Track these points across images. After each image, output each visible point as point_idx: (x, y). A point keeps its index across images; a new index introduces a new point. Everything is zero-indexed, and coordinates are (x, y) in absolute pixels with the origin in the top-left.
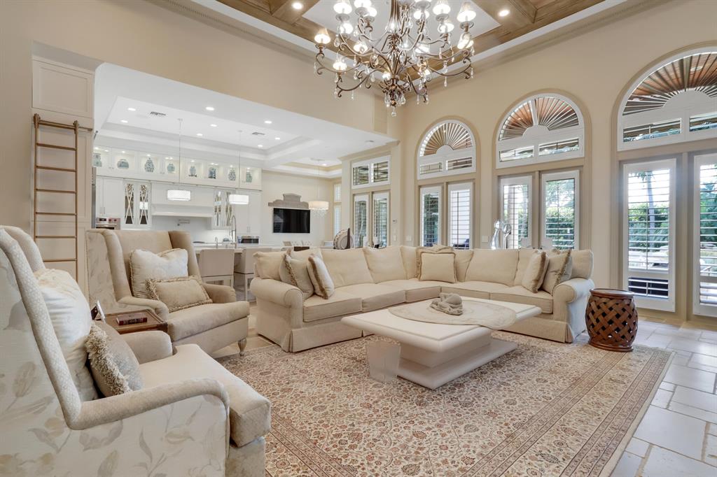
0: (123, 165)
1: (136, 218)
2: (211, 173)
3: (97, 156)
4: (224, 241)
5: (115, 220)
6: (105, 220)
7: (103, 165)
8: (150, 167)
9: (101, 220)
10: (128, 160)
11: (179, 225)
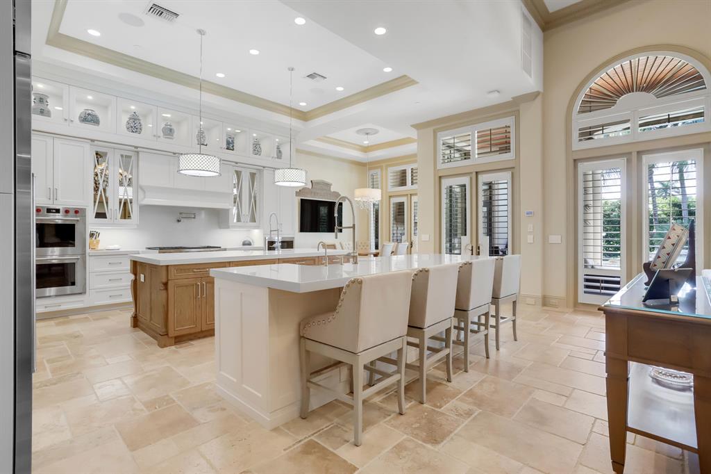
0: (90, 119)
1: (113, 209)
2: (228, 143)
3: (41, 100)
4: (244, 244)
5: (76, 212)
6: (58, 211)
7: (52, 115)
8: (135, 125)
9: (49, 211)
10: (98, 113)
11: (179, 221)
